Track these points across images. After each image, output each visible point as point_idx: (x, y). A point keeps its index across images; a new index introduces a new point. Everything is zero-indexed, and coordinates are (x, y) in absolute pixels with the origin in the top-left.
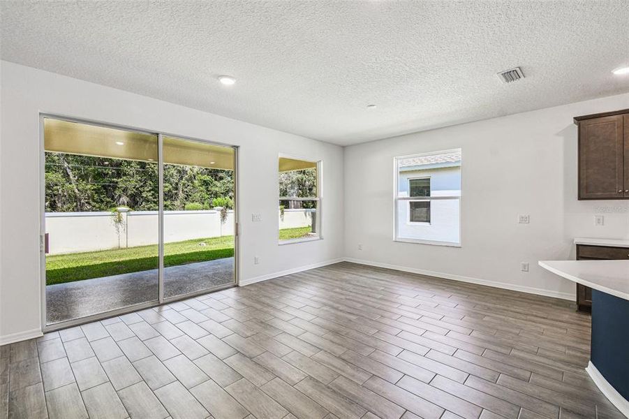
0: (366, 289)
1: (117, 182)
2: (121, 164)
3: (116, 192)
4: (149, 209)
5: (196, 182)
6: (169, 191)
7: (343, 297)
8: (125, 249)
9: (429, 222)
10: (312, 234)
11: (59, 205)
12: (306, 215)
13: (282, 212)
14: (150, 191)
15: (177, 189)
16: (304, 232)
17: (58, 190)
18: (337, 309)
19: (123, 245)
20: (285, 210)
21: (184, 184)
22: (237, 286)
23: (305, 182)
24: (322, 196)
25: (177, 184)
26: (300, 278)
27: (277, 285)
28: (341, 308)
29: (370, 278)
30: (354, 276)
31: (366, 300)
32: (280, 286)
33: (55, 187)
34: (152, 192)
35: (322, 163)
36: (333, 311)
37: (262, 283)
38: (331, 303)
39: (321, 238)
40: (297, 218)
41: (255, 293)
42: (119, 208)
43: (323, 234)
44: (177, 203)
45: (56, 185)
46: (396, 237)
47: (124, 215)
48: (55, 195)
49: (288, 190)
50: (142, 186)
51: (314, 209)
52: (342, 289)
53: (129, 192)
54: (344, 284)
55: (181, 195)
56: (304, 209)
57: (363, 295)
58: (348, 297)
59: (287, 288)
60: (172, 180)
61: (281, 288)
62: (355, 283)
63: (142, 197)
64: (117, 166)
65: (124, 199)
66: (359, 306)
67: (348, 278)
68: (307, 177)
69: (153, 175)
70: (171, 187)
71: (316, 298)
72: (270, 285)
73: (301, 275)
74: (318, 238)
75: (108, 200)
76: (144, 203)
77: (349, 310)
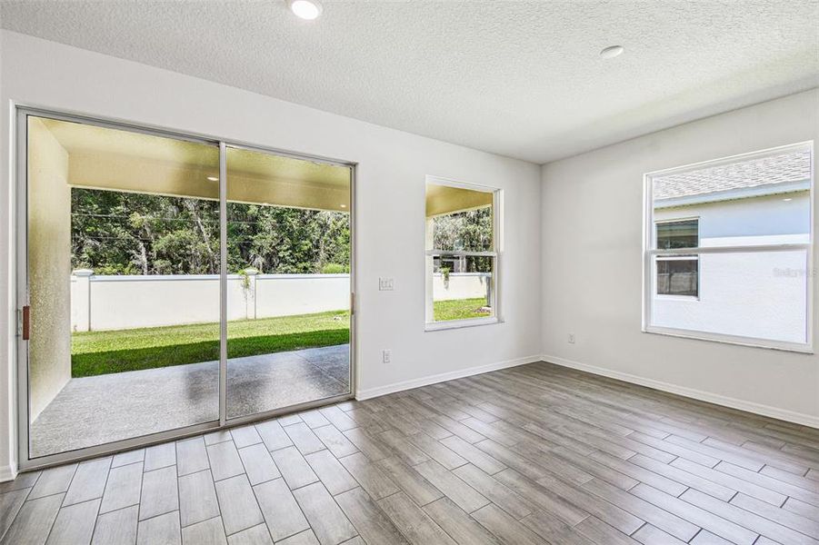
0: (593, 432)
1: (252, 240)
2: (257, 218)
3: (251, 251)
4: (286, 272)
5: (340, 238)
6: (309, 250)
7: (545, 448)
8: (252, 320)
9: (696, 293)
10: (488, 308)
11: (192, 267)
12: (481, 281)
13: (447, 277)
14: (288, 250)
15: (318, 247)
16: (476, 305)
17: (190, 250)
18: (532, 481)
19: (251, 316)
20: (450, 274)
21: (326, 241)
22: (352, 399)
23: (479, 235)
24: (502, 249)
25: (318, 241)
26: (462, 391)
27: (419, 403)
28: (542, 482)
29: (598, 403)
30: (563, 395)
31: (597, 463)
32: (425, 406)
33: (188, 247)
34: (290, 251)
35: (502, 193)
36: (525, 488)
37: (394, 397)
38: (520, 462)
39: (500, 321)
40: (468, 286)
41: (378, 418)
42: (247, 271)
43: (503, 313)
44: (317, 265)
45: (190, 244)
46: (646, 326)
47: (252, 278)
48: (188, 255)
49: (455, 247)
50: (278, 244)
51: (490, 273)
52: (541, 425)
53: (265, 252)
54: (544, 412)
55: (323, 254)
56: (479, 273)
57: (588, 447)
58: (556, 450)
59: (436, 412)
60: (312, 236)
61: (425, 411)
62: (567, 412)
63: (279, 258)
64: (253, 220)
65: (260, 260)
66: (585, 479)
67: (552, 399)
68: (482, 228)
69: (291, 230)
70: (311, 245)
71: (486, 445)
72: (410, 402)
73: (463, 384)
74: (496, 320)
75: (243, 261)
76: (281, 265)
77: (561, 490)
